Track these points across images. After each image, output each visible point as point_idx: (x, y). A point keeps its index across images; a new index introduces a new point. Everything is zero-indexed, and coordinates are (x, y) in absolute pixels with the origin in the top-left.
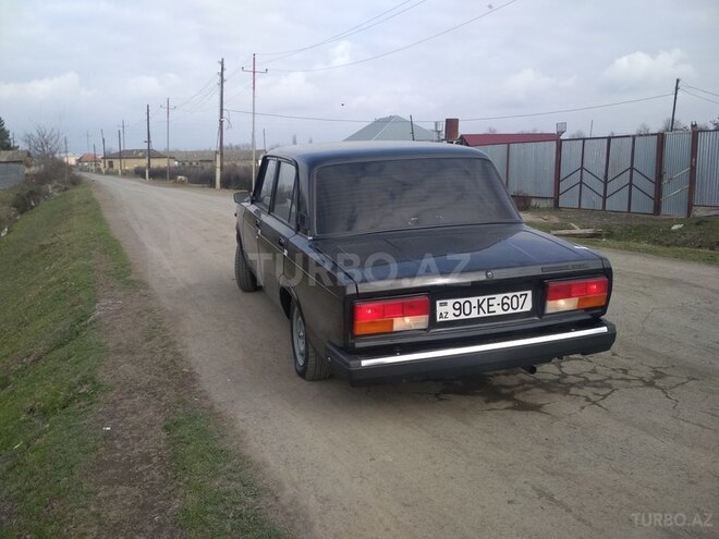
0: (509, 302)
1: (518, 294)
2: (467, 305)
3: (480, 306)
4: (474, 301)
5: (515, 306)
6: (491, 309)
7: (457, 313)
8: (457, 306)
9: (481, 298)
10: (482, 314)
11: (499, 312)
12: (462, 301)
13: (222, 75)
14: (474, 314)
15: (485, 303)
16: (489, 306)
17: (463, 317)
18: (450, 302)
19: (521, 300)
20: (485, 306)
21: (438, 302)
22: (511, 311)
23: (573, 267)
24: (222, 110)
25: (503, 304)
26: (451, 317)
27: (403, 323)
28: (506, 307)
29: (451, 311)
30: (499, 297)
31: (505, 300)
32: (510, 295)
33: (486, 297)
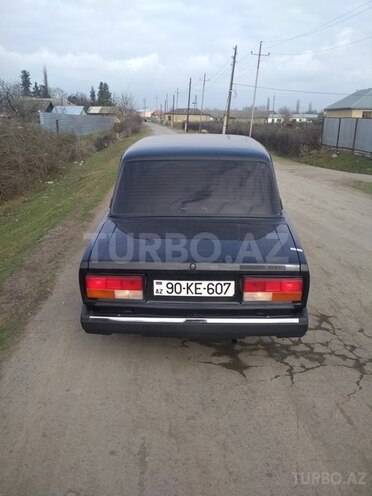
0: (214, 288)
1: (222, 283)
2: (178, 286)
3: (188, 288)
4: (184, 283)
5: (219, 291)
6: (198, 291)
7: (170, 291)
8: (170, 286)
9: (190, 282)
10: (190, 294)
11: (205, 294)
12: (174, 282)
13: (234, 58)
14: (184, 293)
15: (193, 286)
16: (196, 289)
17: (174, 294)
18: (165, 282)
19: (225, 288)
20: (193, 288)
21: (155, 281)
22: (215, 295)
23: (270, 267)
24: (232, 84)
25: (208, 289)
26: (165, 293)
27: (123, 294)
28: (211, 291)
29: (165, 289)
30: (205, 284)
31: (211, 286)
32: (215, 283)
33: (194, 282)
